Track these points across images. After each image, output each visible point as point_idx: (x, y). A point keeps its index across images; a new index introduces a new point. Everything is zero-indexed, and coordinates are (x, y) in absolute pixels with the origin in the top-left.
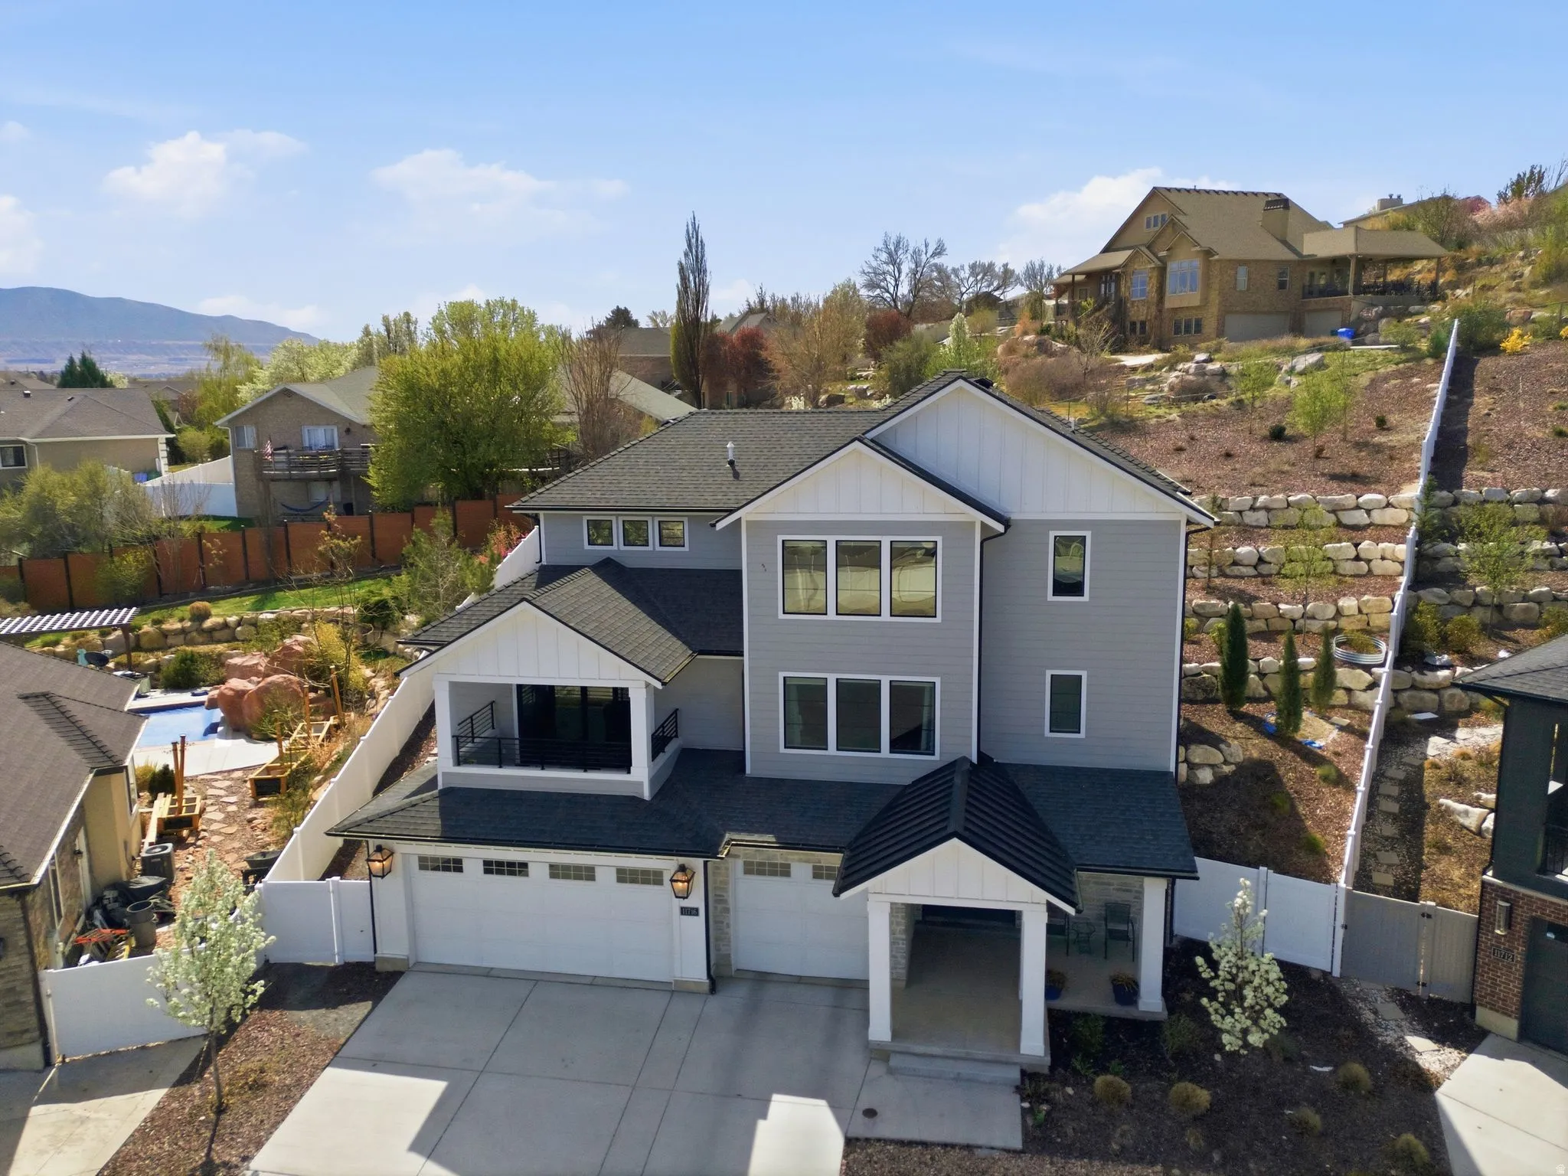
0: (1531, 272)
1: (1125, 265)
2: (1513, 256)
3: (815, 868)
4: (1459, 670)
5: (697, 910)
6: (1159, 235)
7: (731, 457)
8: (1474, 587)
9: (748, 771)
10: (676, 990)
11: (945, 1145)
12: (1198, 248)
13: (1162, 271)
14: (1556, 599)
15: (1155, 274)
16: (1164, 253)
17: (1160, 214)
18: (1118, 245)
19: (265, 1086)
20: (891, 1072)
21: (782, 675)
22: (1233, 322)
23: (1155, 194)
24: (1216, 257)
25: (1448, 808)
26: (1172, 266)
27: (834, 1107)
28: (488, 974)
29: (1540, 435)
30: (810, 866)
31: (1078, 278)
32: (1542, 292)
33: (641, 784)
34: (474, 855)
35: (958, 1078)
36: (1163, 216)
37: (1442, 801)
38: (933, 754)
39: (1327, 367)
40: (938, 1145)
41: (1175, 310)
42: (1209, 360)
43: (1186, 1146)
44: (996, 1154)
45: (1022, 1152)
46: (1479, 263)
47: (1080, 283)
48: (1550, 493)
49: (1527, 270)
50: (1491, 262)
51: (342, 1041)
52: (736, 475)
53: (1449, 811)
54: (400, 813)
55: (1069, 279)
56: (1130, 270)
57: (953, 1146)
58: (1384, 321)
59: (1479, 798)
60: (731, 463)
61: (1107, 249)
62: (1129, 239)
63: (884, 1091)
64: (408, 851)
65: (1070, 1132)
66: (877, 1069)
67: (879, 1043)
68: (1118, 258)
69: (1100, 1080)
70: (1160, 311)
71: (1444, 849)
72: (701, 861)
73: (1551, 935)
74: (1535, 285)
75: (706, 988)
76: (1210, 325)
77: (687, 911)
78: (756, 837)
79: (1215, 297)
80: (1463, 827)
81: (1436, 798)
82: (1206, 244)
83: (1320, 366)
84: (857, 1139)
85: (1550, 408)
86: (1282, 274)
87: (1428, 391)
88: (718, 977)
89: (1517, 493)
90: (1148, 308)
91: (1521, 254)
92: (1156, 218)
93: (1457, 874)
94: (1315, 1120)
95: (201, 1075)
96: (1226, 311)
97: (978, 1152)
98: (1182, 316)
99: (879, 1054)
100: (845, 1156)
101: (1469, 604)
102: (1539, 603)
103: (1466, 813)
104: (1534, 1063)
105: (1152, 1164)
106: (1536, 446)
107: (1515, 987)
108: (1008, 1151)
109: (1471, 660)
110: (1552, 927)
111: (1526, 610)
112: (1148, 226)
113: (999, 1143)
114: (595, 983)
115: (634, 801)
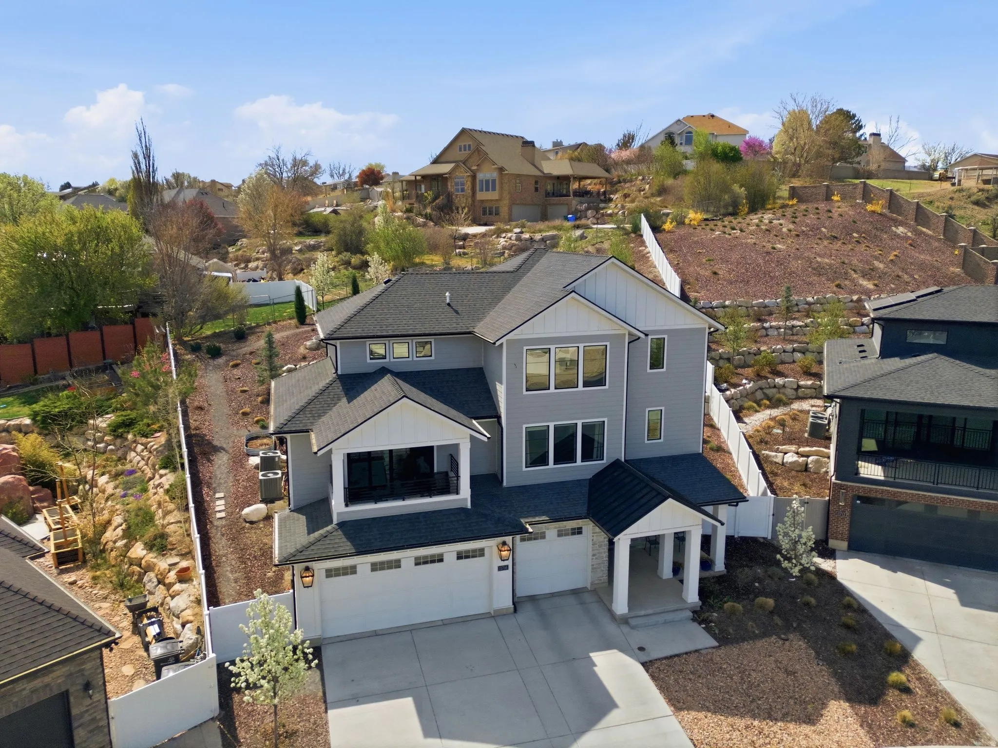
0: (649, 188)
1: (450, 173)
2: (636, 179)
3: (558, 531)
4: (733, 390)
5: (507, 566)
6: (470, 157)
7: (448, 301)
8: (718, 350)
9: (505, 484)
10: (496, 616)
11: (686, 653)
12: (496, 166)
13: (474, 177)
14: (749, 353)
15: (470, 179)
16: (475, 168)
17: (467, 144)
18: (442, 159)
19: (295, 733)
20: (633, 628)
21: (524, 426)
22: (516, 210)
23: (464, 131)
24: (506, 172)
25: (767, 455)
26: (480, 176)
27: (622, 650)
28: (375, 634)
29: (706, 274)
30: (556, 530)
31: (418, 178)
32: (659, 199)
33: (466, 499)
34: (363, 562)
35: (665, 622)
36: (469, 146)
37: (763, 452)
38: (603, 459)
39: (586, 238)
40: (683, 654)
41: (482, 201)
42: (522, 232)
43: (777, 624)
44: (710, 650)
45: (719, 646)
46: (620, 182)
47: (419, 181)
48: (727, 303)
49: (647, 186)
50: (625, 181)
51: (320, 694)
52: (457, 312)
53: (768, 456)
54: (318, 543)
55: (413, 178)
56: (453, 176)
57: (690, 652)
58: (590, 211)
59: (778, 448)
60: (449, 304)
61: (436, 161)
62: (449, 156)
63: (638, 638)
64: (320, 567)
65: (731, 631)
66: (625, 629)
67: (622, 615)
68: (444, 169)
69: (726, 606)
70: (473, 201)
71: (776, 474)
72: (511, 537)
73: (858, 502)
74: (653, 195)
75: (512, 610)
76: (504, 211)
77: (501, 568)
78: (537, 519)
79: (506, 195)
80: (776, 463)
81: (760, 451)
82: (500, 165)
83: (582, 237)
84: (646, 662)
85: (704, 260)
86: (536, 182)
87: (641, 251)
88: (517, 603)
89: (714, 303)
90: (467, 199)
91: (640, 178)
92: (465, 146)
93: (786, 484)
94: (813, 601)
95: (238, 741)
96: (513, 203)
97: (702, 652)
98: (487, 205)
99: (624, 621)
100: (647, 671)
101: (718, 358)
102: (743, 356)
103: (776, 456)
104: (859, 558)
105: (771, 636)
106: (708, 281)
107: (846, 527)
108: (714, 648)
109: (735, 386)
110: (859, 498)
111: (739, 360)
112: (460, 150)
113: (708, 645)
114: (445, 624)
115: (463, 510)
